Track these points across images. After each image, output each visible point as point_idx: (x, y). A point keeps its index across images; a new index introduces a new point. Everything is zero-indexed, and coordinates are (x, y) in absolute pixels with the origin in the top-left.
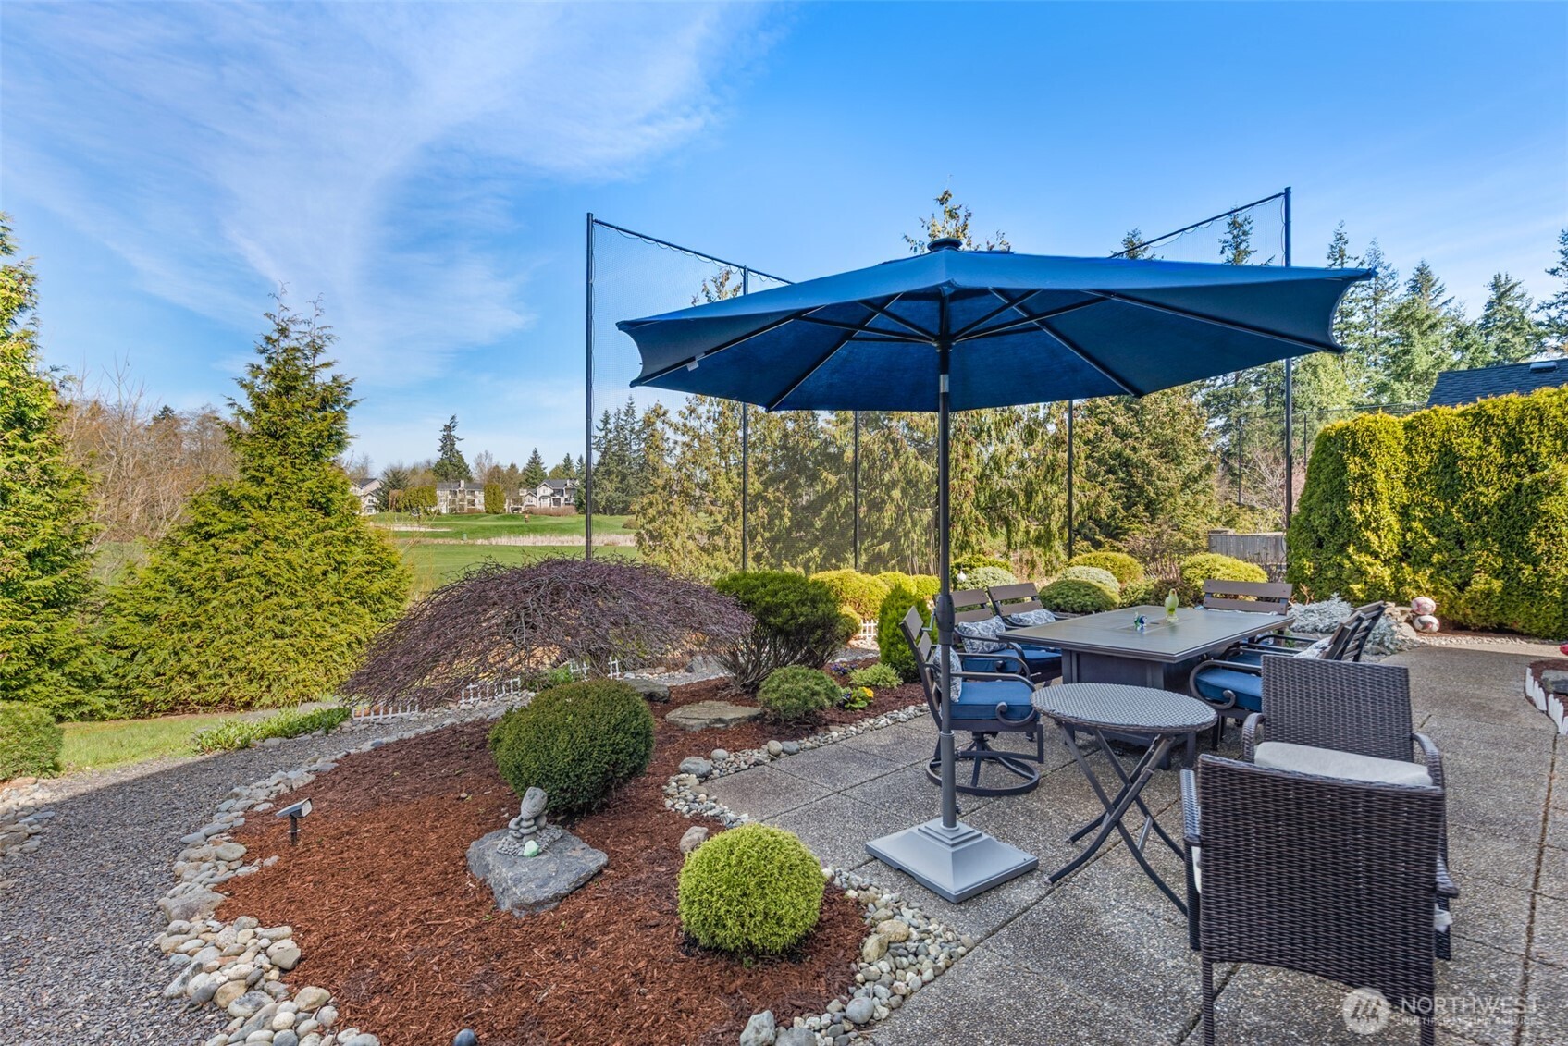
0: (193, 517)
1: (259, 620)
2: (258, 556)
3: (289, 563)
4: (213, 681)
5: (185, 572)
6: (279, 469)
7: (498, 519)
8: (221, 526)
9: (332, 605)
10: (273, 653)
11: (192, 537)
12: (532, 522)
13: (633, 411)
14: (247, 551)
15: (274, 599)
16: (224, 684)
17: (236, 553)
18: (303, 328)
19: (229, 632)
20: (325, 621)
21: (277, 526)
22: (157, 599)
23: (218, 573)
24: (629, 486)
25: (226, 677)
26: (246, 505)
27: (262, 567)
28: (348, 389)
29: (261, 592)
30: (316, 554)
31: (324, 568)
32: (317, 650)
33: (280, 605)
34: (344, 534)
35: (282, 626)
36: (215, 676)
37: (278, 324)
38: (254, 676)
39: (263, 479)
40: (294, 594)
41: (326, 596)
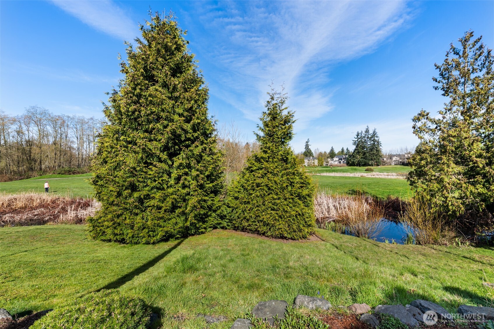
0: (248, 165)
1: (266, 203)
2: (266, 178)
3: (275, 182)
4: (253, 223)
5: (246, 183)
6: (271, 147)
7: (322, 168)
8: (255, 168)
9: (290, 199)
10: (271, 216)
11: (248, 171)
12: (332, 169)
13: (368, 131)
14: (263, 177)
15: (271, 196)
16: (256, 225)
17: (259, 178)
18: (278, 96)
19: (257, 206)
20: (287, 205)
21: (271, 168)
22: (239, 192)
23: (254, 184)
24: (366, 156)
25: (257, 222)
26: (262, 160)
27: (267, 183)
28: (293, 116)
29: (267, 192)
30: (284, 179)
31: (287, 184)
32: (285, 217)
33: (273, 198)
34: (293, 171)
35: (273, 206)
36: (254, 222)
37: (271, 96)
38: (266, 224)
39: (267, 151)
40: (277, 194)
41: (288, 195)
